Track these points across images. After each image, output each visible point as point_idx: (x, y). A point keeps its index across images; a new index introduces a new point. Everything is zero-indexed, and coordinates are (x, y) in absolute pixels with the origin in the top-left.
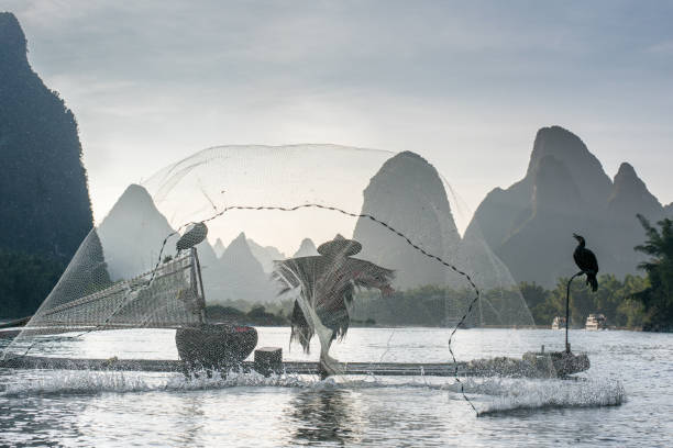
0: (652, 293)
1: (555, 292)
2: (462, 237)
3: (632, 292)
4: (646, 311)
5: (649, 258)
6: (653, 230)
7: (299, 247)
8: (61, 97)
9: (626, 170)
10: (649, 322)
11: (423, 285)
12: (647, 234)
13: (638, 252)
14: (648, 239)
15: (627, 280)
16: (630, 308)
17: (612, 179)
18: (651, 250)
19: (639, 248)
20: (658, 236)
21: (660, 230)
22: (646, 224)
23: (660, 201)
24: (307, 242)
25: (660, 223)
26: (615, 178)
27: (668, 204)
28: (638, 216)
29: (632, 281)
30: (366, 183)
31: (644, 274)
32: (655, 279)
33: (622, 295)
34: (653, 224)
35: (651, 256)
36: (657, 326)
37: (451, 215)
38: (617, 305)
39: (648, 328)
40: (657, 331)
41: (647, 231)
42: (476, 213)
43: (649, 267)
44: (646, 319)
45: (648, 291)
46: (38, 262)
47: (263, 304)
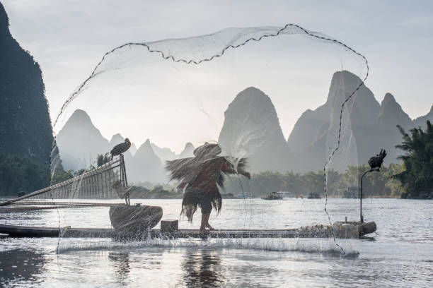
0: (406, 175)
1: (346, 175)
2: (287, 140)
3: (394, 174)
4: (403, 185)
5: (404, 153)
6: (407, 135)
7: (184, 148)
8: (31, 54)
9: (389, 97)
10: (405, 192)
11: (263, 171)
12: (404, 138)
13: (398, 149)
14: (404, 141)
15: (390, 166)
16: (393, 185)
17: (380, 103)
18: (405, 148)
19: (398, 146)
20: (410, 138)
21: (411, 135)
22: (402, 131)
23: (410, 117)
24: (189, 145)
25: (411, 131)
26: (382, 102)
27: (415, 118)
28: (398, 126)
29: (394, 167)
30: (226, 107)
31: (402, 163)
32: (408, 165)
33: (388, 175)
34: (407, 131)
35: (405, 152)
36: (410, 195)
37: (280, 127)
38: (385, 182)
39: (404, 196)
40: (410, 198)
41: (403, 136)
42: (295, 126)
43: (404, 158)
44: (403, 191)
45: (404, 173)
46: (18, 160)
47: (161, 185)
